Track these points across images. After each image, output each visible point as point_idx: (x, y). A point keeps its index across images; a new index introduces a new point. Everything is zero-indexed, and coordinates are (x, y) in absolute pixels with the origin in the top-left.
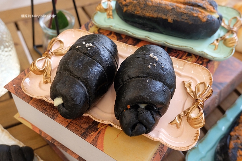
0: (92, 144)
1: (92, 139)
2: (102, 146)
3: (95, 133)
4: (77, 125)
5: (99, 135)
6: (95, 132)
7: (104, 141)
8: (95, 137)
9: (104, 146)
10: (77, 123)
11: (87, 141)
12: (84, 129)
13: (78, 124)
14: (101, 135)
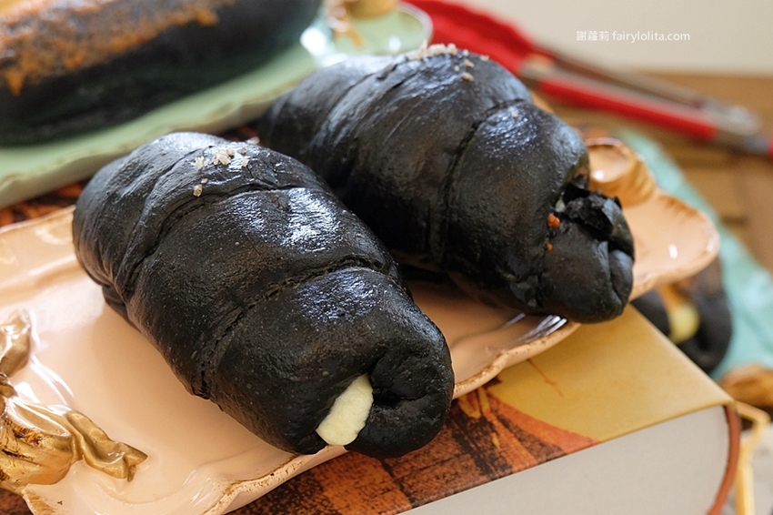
0: (544, 458)
1: (524, 452)
2: (573, 437)
3: (498, 435)
4: (425, 468)
5: (516, 427)
6: (494, 431)
7: (551, 422)
8: (520, 440)
9: (571, 431)
10: (414, 464)
11: (521, 466)
12: (458, 456)
13: (425, 465)
14: (517, 422)
